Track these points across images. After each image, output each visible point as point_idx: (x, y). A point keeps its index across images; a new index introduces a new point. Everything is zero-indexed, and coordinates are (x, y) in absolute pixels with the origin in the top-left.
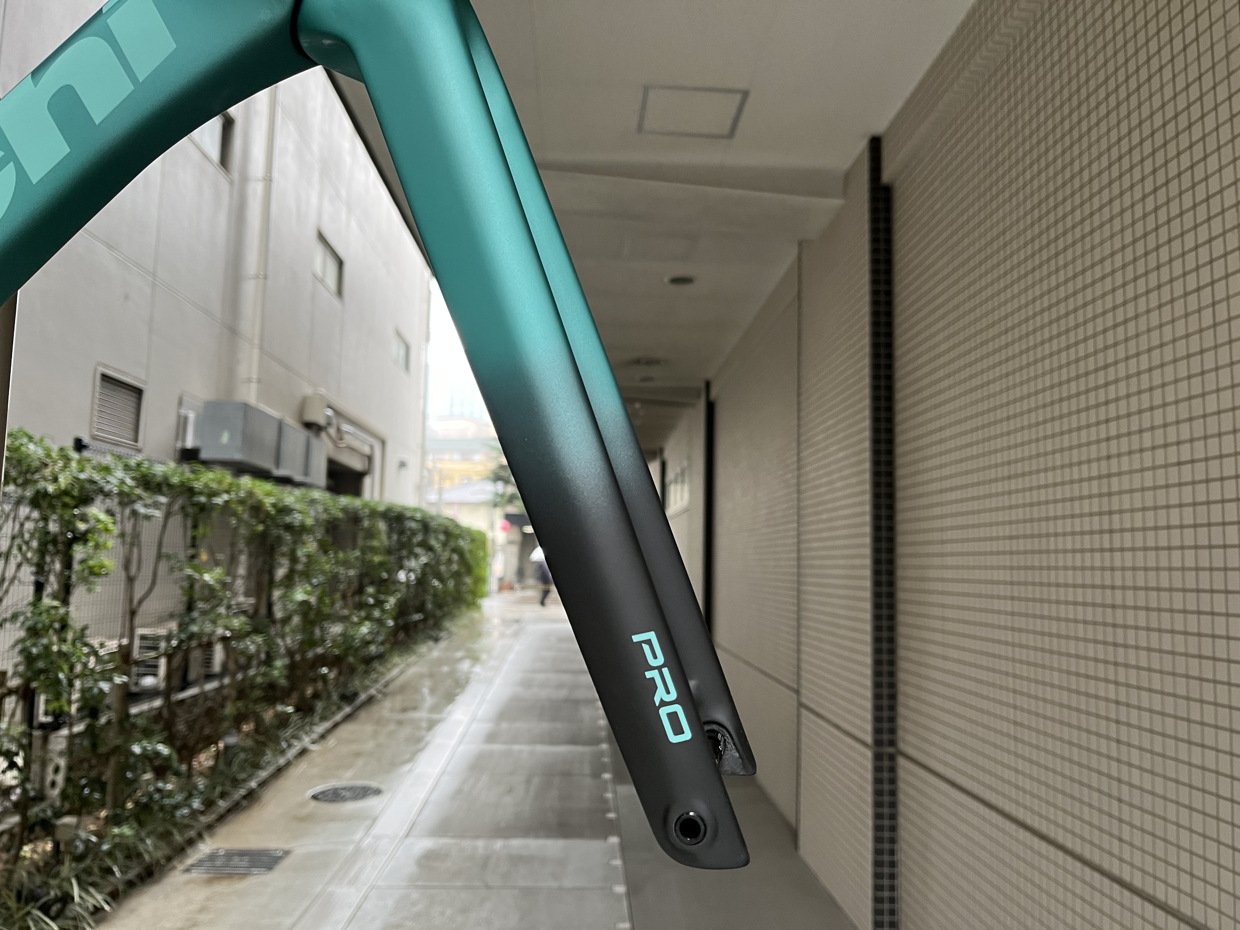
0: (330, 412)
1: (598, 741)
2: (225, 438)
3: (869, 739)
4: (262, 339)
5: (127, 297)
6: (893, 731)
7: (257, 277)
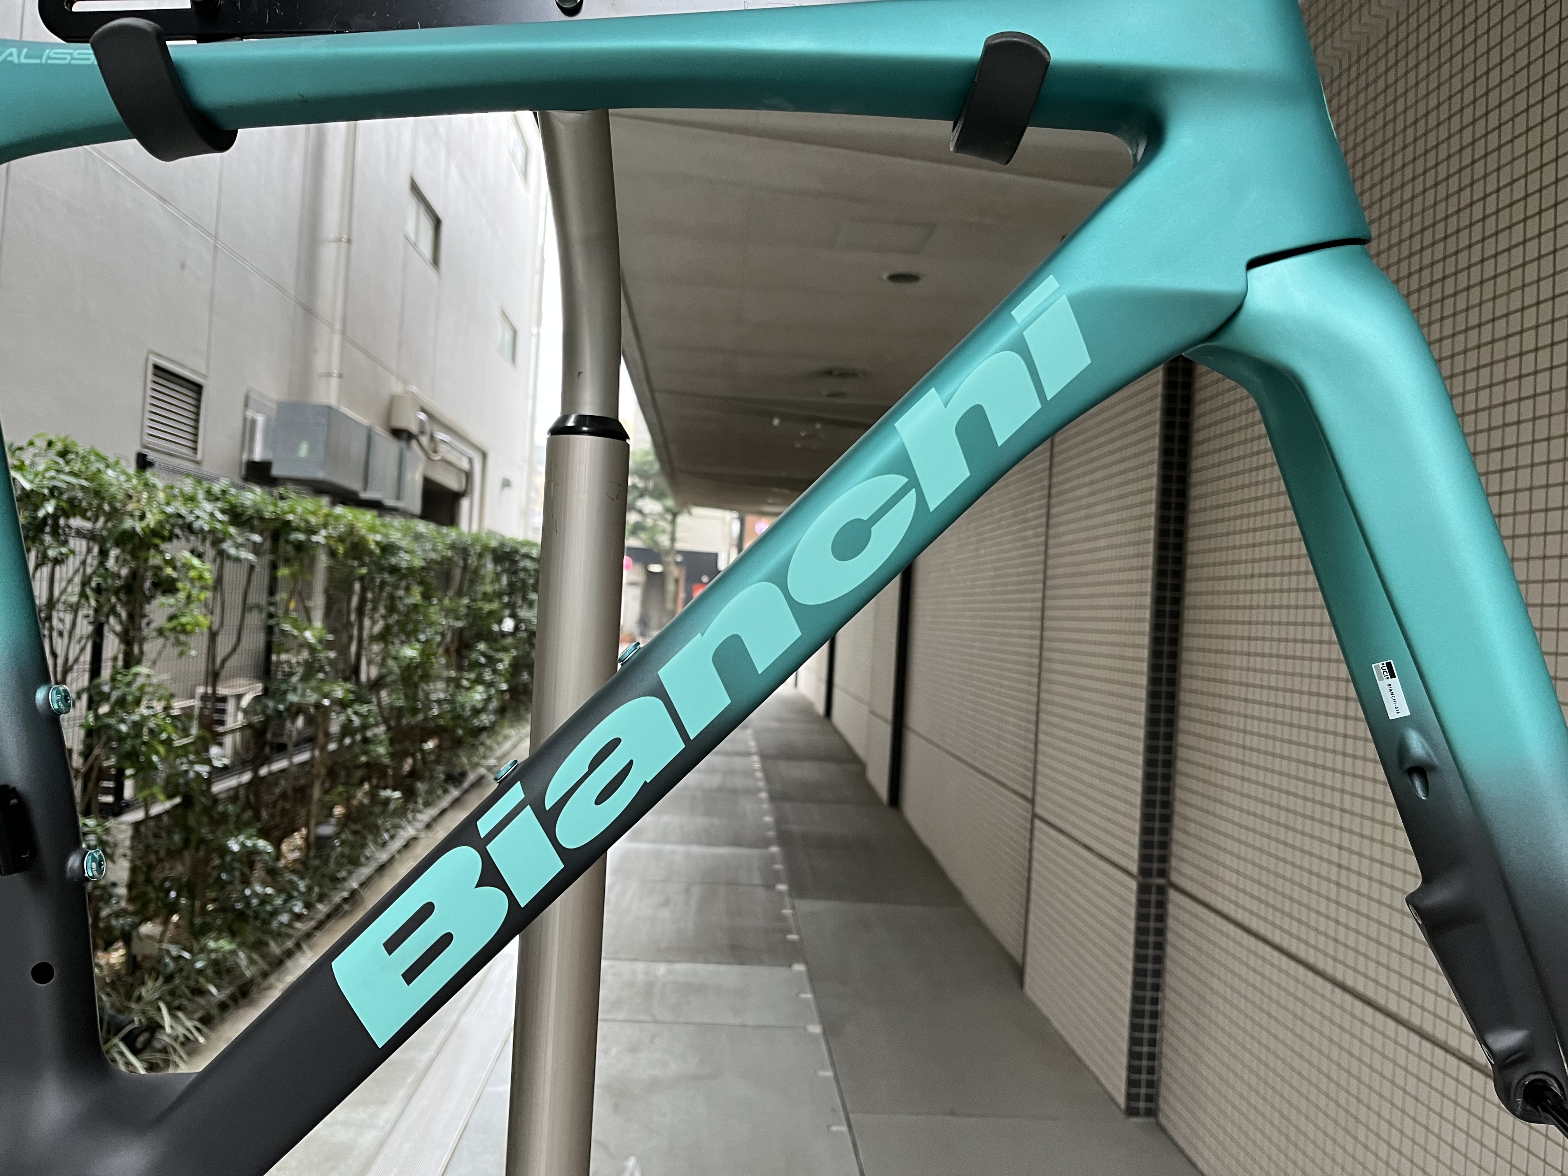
0: (422, 416)
1: (767, 843)
2: (304, 450)
3: (1134, 868)
4: (344, 322)
5: (183, 266)
6: (1164, 859)
7: (339, 240)
